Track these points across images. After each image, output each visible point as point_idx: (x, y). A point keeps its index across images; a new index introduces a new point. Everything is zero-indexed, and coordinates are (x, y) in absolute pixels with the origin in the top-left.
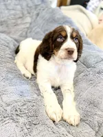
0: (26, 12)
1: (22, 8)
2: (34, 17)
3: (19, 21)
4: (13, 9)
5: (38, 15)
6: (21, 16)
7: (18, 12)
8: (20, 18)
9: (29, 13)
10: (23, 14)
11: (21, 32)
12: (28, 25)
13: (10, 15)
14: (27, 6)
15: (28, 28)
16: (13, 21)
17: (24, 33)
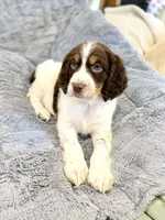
0: (50, 19)
1: (45, 13)
2: (63, 26)
3: (39, 33)
4: (31, 15)
5: (68, 22)
6: (42, 24)
7: (37, 19)
8: (41, 27)
9: (54, 19)
10: (45, 21)
11: (41, 50)
12: (52, 39)
13: (26, 23)
14: (52, 9)
15: (52, 43)
16: (30, 33)
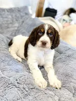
0: (15, 20)
1: (13, 17)
2: (21, 23)
3: (10, 25)
4: (6, 18)
5: (23, 22)
6: (11, 22)
7: (9, 20)
8: (11, 23)
9: (17, 20)
10: (13, 21)
11: (11, 33)
12: (16, 28)
13: (4, 21)
14: (16, 16)
15: (16, 30)
16: (6, 25)
17: (14, 34)
